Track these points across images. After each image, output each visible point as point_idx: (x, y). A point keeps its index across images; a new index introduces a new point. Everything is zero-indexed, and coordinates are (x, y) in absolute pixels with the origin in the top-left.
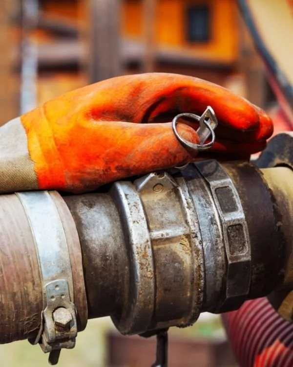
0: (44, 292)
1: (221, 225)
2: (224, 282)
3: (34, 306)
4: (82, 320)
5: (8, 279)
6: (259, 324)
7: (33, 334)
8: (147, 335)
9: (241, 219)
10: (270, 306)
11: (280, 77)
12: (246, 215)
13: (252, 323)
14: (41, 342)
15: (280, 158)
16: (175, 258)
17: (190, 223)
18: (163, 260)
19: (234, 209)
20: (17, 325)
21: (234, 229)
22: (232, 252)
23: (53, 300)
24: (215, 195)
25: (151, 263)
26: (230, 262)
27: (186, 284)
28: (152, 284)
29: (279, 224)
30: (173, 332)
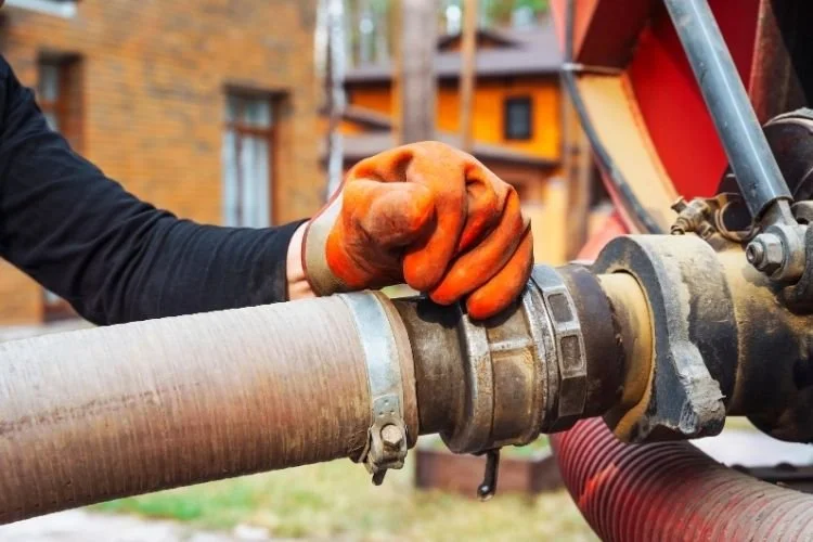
0: (372, 407)
1: (555, 336)
2: (556, 400)
3: (360, 423)
4: (412, 438)
5: (333, 392)
6: (591, 445)
7: (357, 454)
8: (479, 454)
9: (576, 330)
10: (604, 425)
11: (615, 175)
12: (582, 326)
13: (583, 445)
14: (365, 461)
15: (620, 263)
16: (515, 372)
17: (534, 334)
18: (503, 374)
19: (569, 318)
20: (341, 443)
21: (567, 339)
22: (566, 367)
23: (382, 416)
24: (547, 302)
25: (490, 378)
26: (563, 378)
27: (527, 401)
28: (491, 402)
29: (618, 336)
30: (508, 452)
